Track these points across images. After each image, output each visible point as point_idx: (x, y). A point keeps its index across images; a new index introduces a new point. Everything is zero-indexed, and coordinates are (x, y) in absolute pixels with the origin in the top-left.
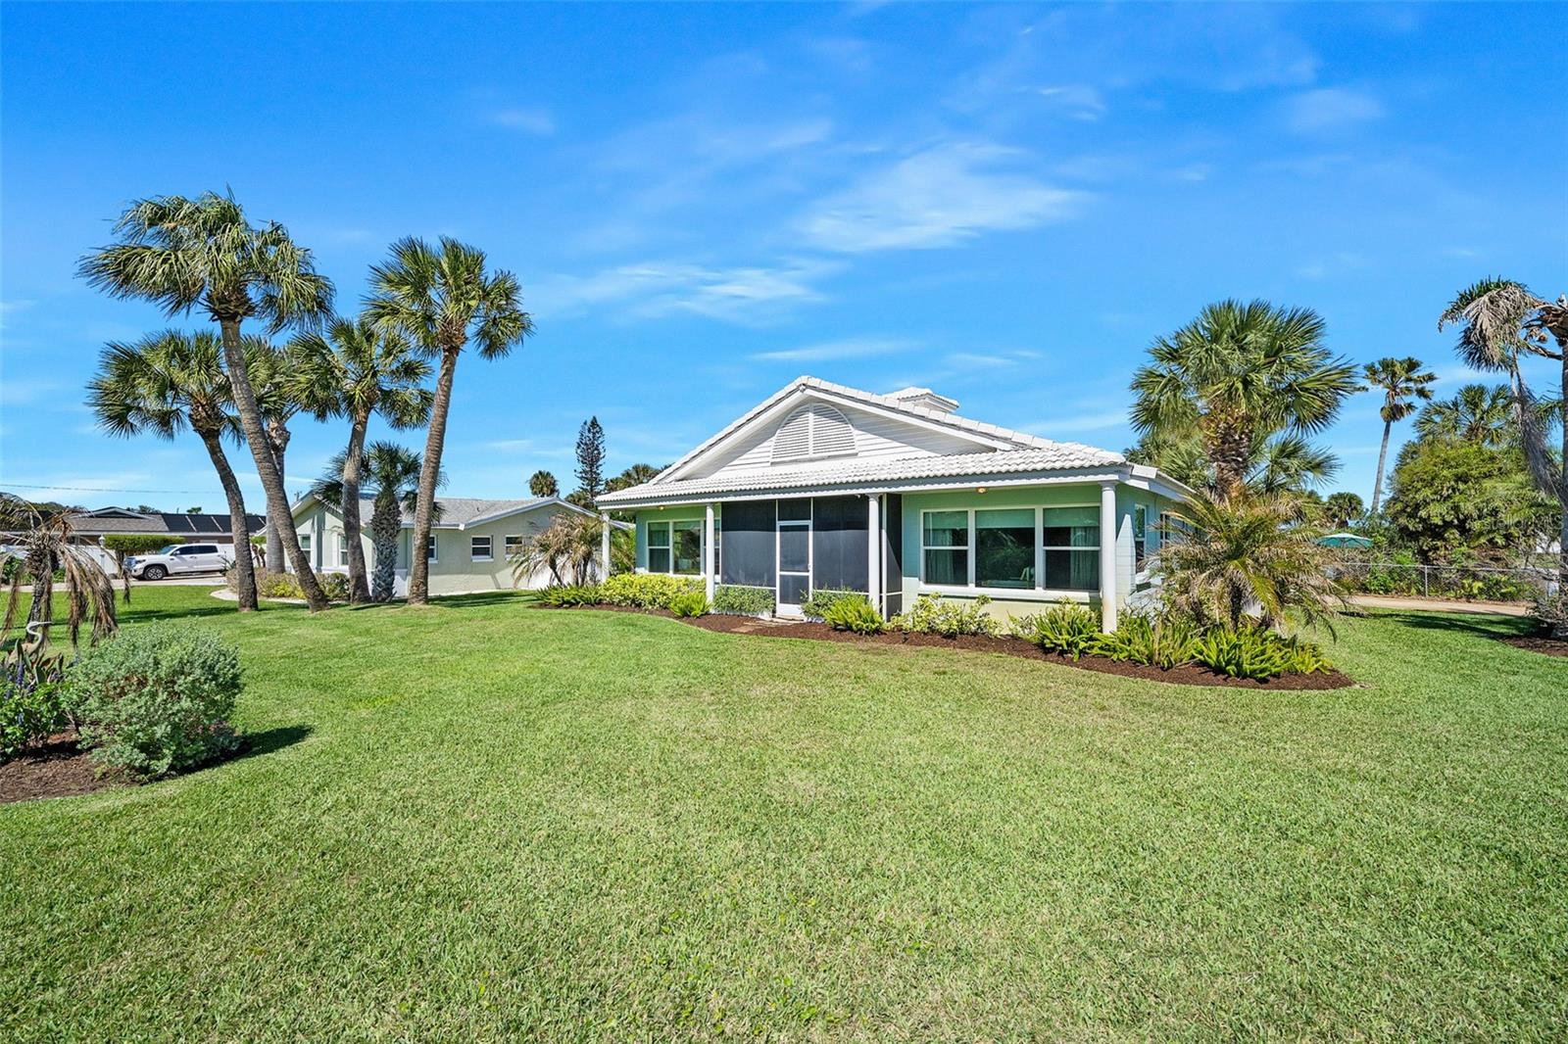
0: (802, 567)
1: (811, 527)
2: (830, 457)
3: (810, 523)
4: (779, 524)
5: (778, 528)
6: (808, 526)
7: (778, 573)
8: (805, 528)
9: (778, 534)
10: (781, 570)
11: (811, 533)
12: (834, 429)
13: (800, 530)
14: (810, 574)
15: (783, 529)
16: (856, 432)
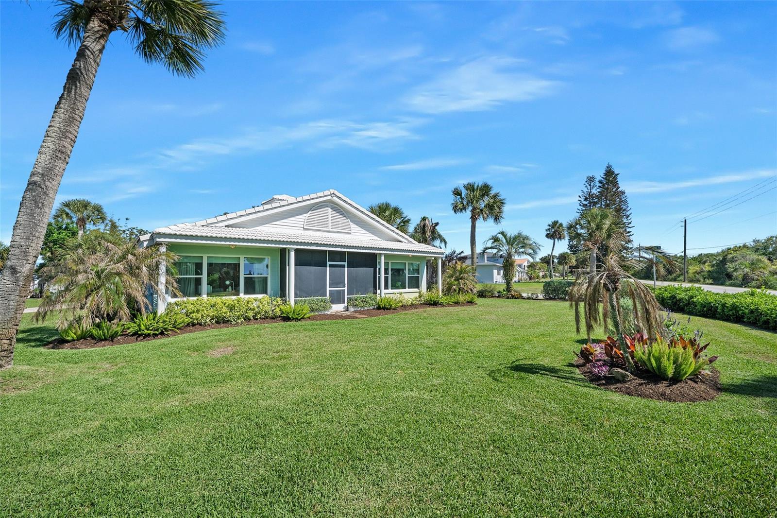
0: (341, 285)
1: (346, 266)
2: (338, 232)
3: (346, 264)
4: (328, 263)
5: (328, 265)
6: (345, 265)
7: (328, 289)
8: (344, 266)
9: (328, 268)
10: (330, 287)
11: (346, 269)
12: (341, 219)
13: (340, 267)
14: (346, 289)
15: (331, 266)
16: (351, 223)
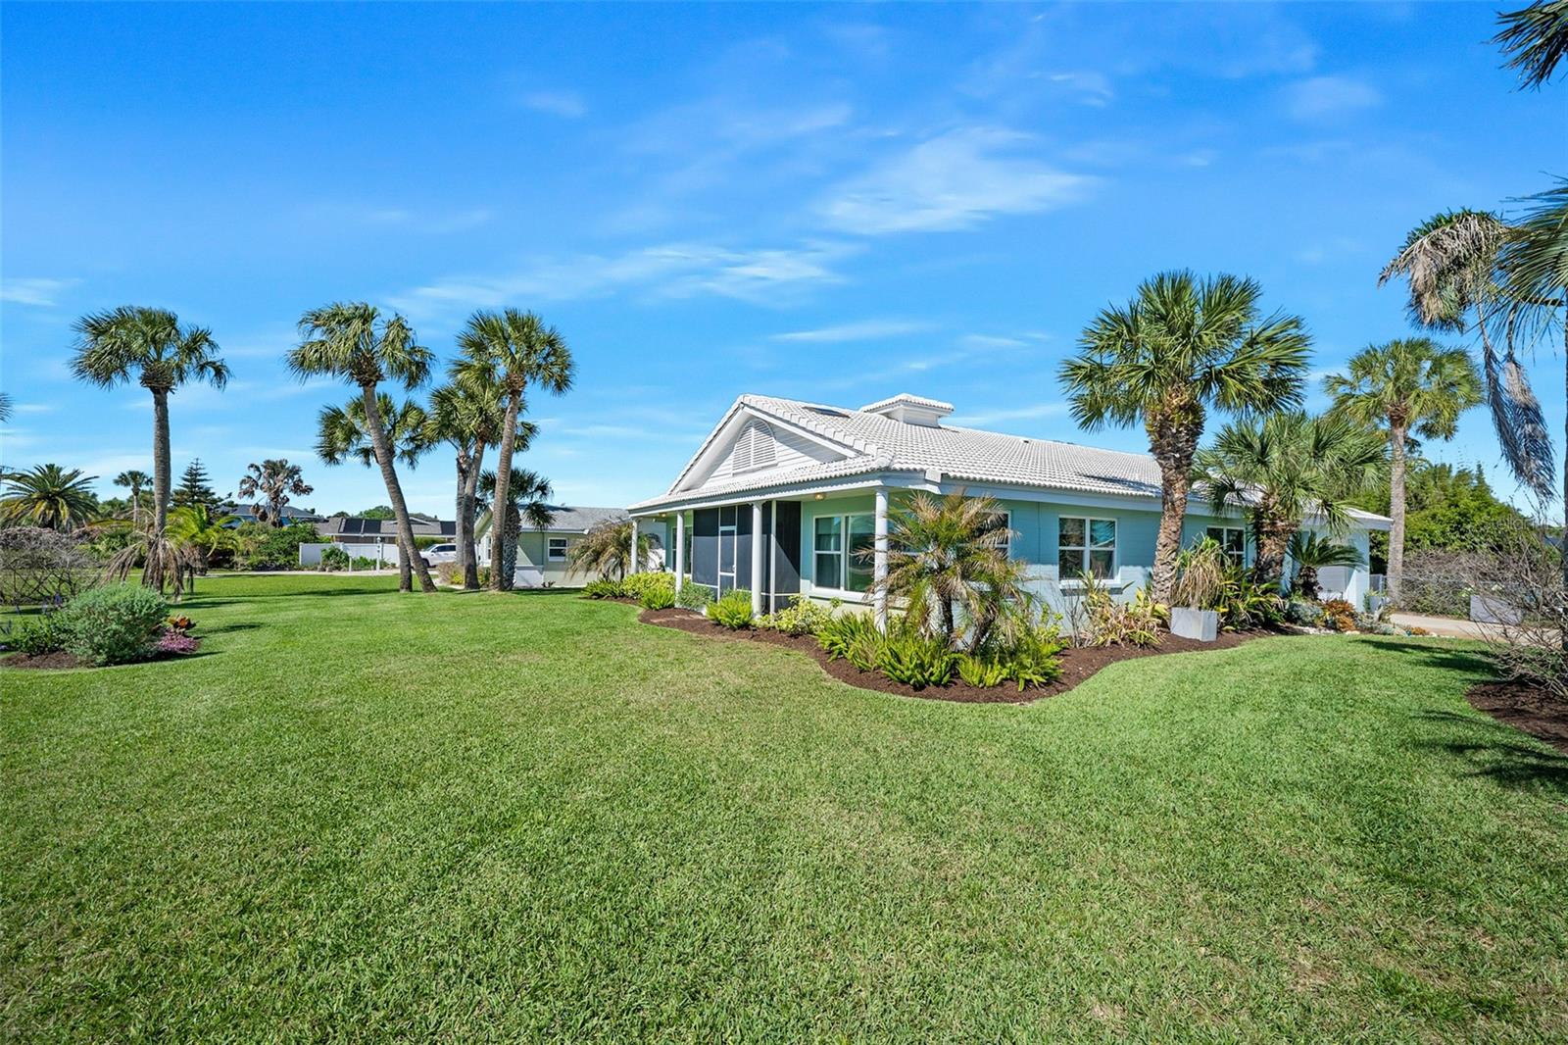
0: (731, 568)
1: (736, 532)
2: (763, 468)
3: (734, 528)
4: (720, 529)
7: (720, 574)
8: (733, 533)
9: (720, 538)
10: (721, 571)
11: (736, 537)
12: (765, 442)
13: (730, 535)
14: (735, 575)
15: (722, 534)
16: (776, 444)
